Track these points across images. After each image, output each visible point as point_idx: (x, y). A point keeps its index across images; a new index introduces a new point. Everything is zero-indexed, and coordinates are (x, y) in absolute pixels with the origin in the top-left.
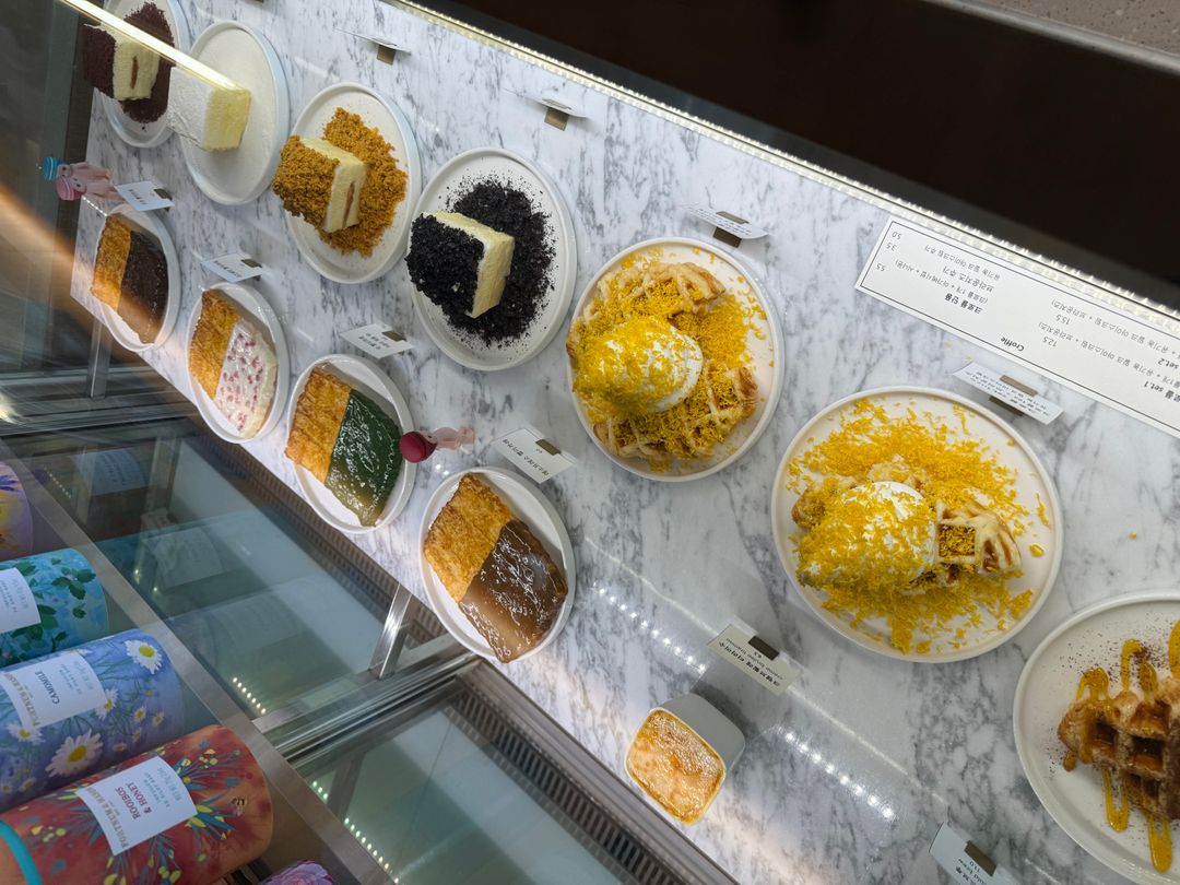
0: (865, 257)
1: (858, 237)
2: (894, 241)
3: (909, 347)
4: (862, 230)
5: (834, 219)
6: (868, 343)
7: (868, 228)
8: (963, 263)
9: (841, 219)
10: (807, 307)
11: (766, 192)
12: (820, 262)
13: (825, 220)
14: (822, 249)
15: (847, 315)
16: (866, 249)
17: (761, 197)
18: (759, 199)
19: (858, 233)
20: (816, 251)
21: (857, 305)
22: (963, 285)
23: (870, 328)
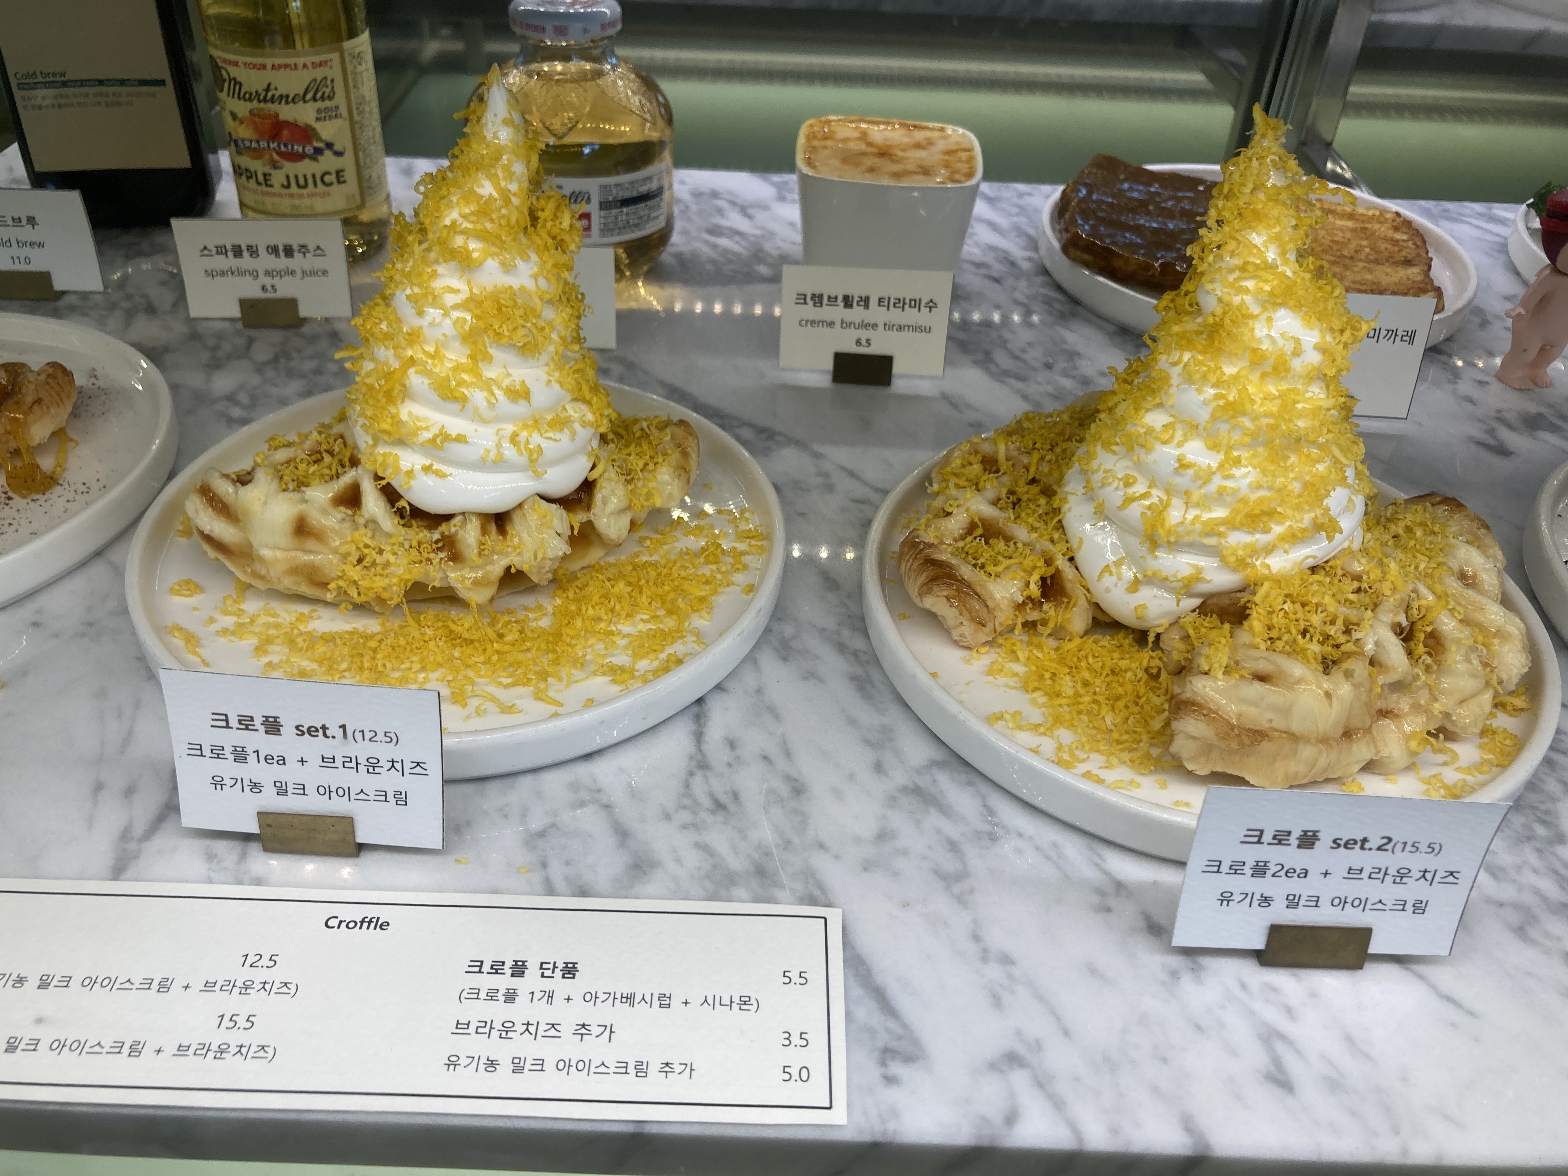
0: (857, 992)
1: (908, 1034)
2: (795, 1058)
3: (622, 834)
4: (909, 1059)
5: (1013, 1059)
6: (732, 807)
7: (896, 1068)
8: (564, 1066)
9: (993, 1066)
10: (939, 831)
11: (1277, 1061)
12: (976, 938)
13: (1037, 1046)
14: (994, 972)
15: (821, 846)
16: (868, 1012)
17: (1279, 1046)
18: (1283, 1037)
19: (916, 1042)
20: (1006, 960)
21: (809, 874)
22: (541, 1013)
23: (745, 838)
